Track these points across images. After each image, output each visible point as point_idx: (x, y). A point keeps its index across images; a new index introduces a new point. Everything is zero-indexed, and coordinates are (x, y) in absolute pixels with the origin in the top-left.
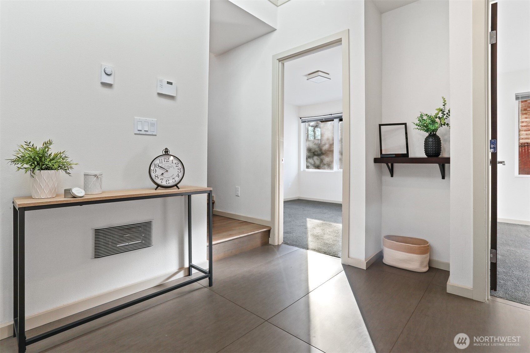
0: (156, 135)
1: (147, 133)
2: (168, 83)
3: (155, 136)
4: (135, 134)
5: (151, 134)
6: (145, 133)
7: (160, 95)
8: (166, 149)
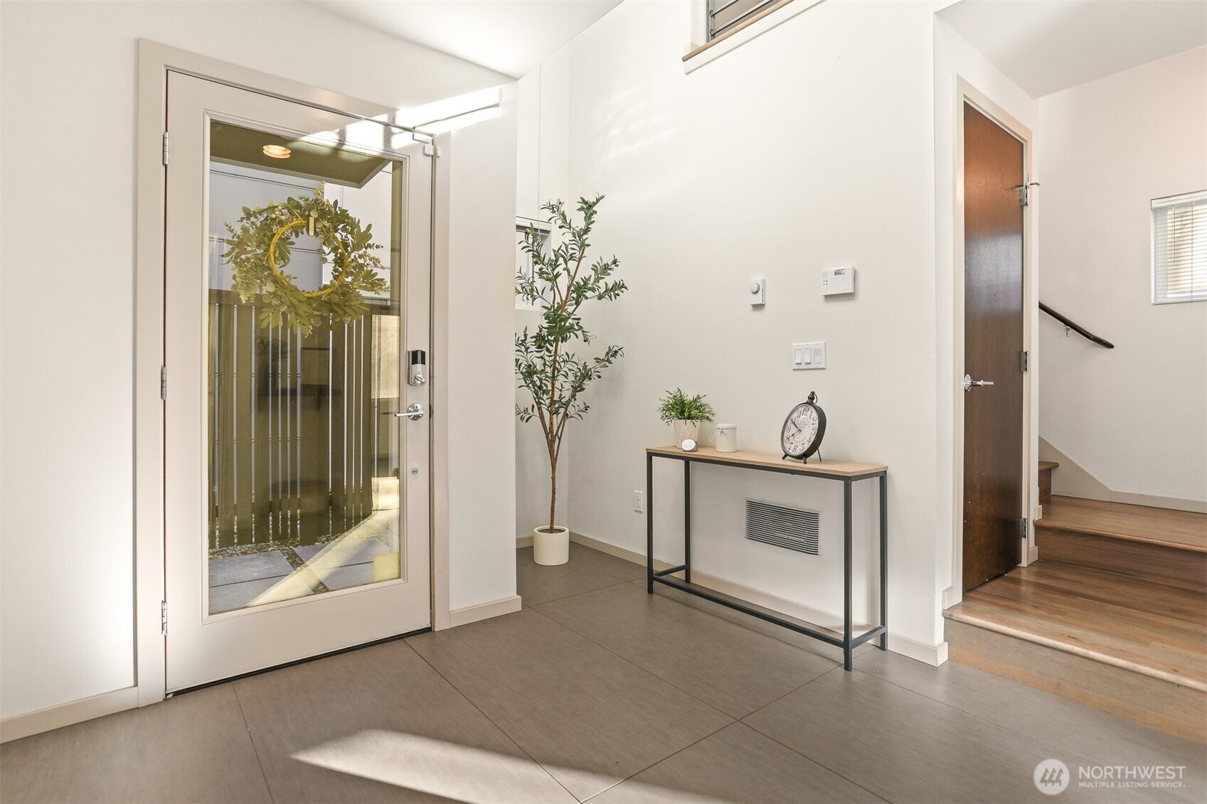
0: (824, 369)
1: (810, 367)
2: (837, 273)
3: (824, 371)
4: (794, 370)
5: (816, 367)
6: (806, 367)
7: (829, 297)
8: (813, 393)
